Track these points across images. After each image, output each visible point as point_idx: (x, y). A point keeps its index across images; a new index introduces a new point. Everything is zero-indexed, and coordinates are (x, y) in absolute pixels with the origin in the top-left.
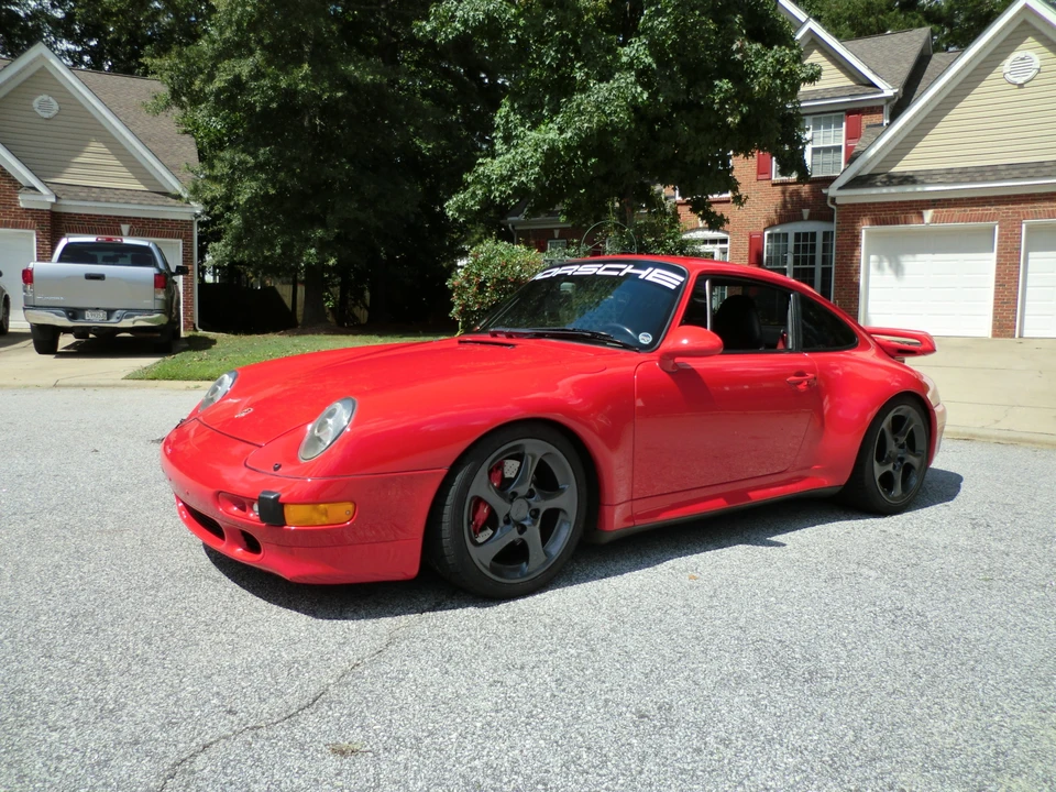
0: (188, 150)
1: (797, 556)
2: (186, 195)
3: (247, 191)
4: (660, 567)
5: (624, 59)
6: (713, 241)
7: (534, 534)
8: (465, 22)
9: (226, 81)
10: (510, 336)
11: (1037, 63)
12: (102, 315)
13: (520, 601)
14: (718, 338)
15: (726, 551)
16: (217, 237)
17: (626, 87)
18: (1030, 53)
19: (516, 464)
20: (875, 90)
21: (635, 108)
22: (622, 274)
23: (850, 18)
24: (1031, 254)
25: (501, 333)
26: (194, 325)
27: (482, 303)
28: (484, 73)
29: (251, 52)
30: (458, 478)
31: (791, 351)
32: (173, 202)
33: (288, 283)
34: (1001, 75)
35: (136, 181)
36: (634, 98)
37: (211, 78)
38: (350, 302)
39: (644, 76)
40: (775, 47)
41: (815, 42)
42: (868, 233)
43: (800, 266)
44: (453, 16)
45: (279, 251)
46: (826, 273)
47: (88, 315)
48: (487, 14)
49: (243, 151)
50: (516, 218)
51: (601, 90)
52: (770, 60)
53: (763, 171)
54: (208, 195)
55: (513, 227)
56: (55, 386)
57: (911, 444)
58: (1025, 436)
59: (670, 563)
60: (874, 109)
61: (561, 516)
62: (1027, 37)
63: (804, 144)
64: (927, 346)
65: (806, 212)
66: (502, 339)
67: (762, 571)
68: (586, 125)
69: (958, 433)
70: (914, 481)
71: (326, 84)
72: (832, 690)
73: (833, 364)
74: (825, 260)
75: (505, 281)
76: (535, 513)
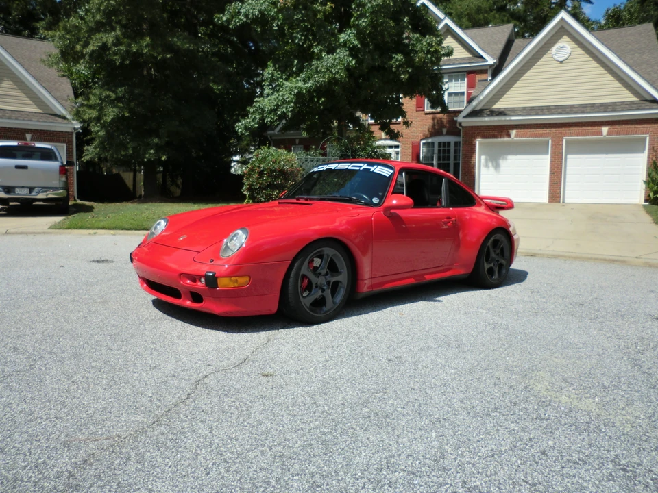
0: (66, 87)
1: (449, 305)
2: (68, 117)
3: (111, 113)
4: (385, 311)
5: (342, 40)
6: (391, 147)
7: (328, 293)
8: (246, 16)
9: (97, 46)
10: (306, 200)
11: (569, 50)
12: (26, 191)
13: (323, 324)
14: (411, 200)
15: (415, 304)
16: (89, 143)
17: (344, 58)
18: (565, 44)
19: (319, 260)
20: (483, 60)
21: (348, 69)
22: (361, 169)
23: (468, 14)
24: (569, 156)
25: (301, 198)
26: (75, 197)
27: (262, 184)
28: (252, 42)
29: (113, 29)
30: (296, 265)
31: (444, 207)
32: (60, 120)
33: (130, 171)
34: (550, 55)
35: (35, 107)
36: (348, 64)
37: (86, 45)
38: (169, 183)
39: (353, 51)
40: (427, 36)
41: (448, 31)
42: (480, 143)
43: (442, 162)
44: (239, 12)
45: (131, 152)
46: (456, 166)
47: (17, 191)
48: (261, 12)
49: (108, 90)
50: (272, 132)
51: (328, 59)
52: (425, 43)
53: (420, 106)
54: (86, 117)
55: (271, 137)
56: (6, 233)
57: (502, 253)
58: (561, 254)
59: (389, 309)
60: (483, 71)
61: (340, 285)
62: (563, 35)
63: (444, 91)
64: (509, 205)
65: (444, 130)
66: (302, 201)
67: (433, 311)
68: (321, 80)
69: (528, 253)
70: (504, 272)
71: (160, 49)
72: (468, 350)
73: (466, 213)
74: (456, 158)
75: (275, 171)
76: (328, 283)
